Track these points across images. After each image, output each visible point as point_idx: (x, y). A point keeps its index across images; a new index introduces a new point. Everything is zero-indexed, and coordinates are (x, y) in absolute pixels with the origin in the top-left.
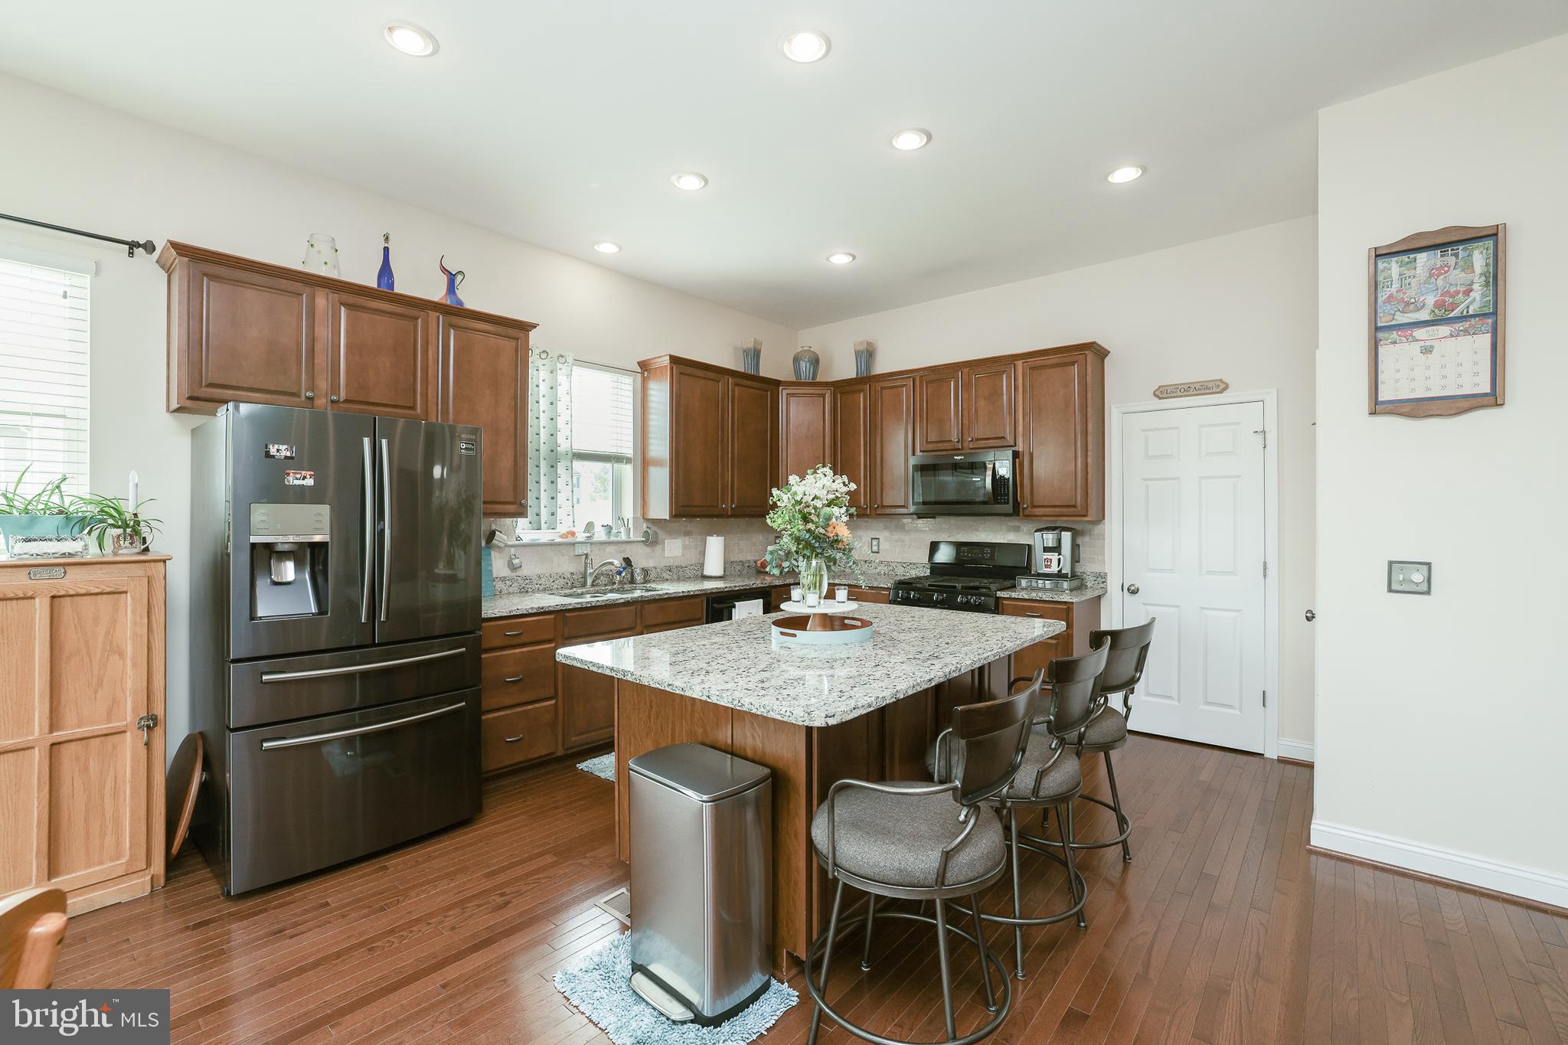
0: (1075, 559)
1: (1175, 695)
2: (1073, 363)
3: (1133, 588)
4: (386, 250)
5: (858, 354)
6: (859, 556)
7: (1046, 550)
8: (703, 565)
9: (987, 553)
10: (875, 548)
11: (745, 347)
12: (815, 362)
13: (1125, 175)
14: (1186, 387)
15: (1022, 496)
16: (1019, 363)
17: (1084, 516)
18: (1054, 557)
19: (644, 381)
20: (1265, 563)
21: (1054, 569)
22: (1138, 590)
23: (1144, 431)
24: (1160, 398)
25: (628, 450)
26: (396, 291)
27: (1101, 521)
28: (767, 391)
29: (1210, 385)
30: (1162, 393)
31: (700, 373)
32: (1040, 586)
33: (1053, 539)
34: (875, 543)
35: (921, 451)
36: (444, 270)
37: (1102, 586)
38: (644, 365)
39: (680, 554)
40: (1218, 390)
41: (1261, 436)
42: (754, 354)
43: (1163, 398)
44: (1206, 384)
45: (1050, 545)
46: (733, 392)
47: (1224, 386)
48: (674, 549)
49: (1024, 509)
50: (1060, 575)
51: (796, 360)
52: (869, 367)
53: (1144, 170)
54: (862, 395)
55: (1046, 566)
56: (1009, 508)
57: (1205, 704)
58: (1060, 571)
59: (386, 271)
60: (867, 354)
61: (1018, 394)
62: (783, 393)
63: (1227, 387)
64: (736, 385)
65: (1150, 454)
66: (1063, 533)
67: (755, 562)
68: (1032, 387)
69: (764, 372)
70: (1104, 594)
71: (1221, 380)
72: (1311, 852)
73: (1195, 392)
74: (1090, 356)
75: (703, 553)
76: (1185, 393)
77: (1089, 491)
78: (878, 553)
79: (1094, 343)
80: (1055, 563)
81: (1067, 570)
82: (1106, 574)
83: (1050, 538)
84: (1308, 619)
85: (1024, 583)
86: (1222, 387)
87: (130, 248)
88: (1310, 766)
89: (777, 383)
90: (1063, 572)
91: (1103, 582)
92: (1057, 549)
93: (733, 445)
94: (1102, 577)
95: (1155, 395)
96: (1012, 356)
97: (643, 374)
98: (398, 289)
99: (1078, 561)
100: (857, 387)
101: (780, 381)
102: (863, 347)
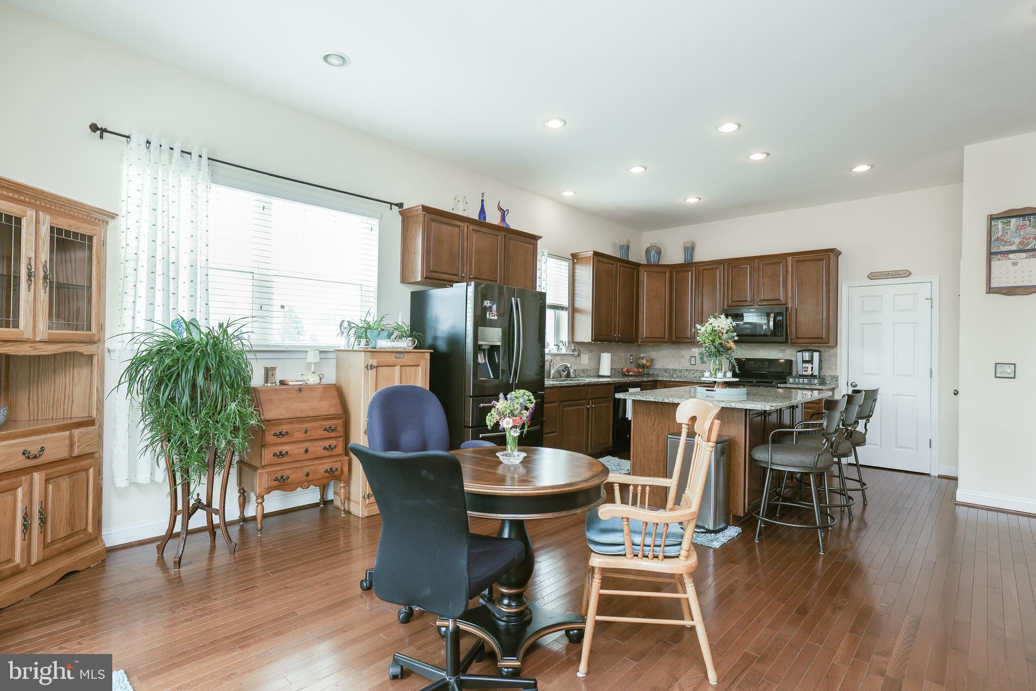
0: (820, 369)
1: (878, 443)
2: (822, 260)
3: (854, 384)
4: (483, 201)
5: (686, 249)
6: (682, 367)
7: (804, 362)
8: (599, 369)
9: (766, 365)
10: (693, 362)
11: (621, 244)
12: (659, 253)
13: (861, 168)
14: (887, 273)
15: (791, 332)
16: (790, 259)
17: (827, 343)
18: (809, 366)
19: (574, 264)
20: (931, 369)
21: (809, 372)
22: (857, 385)
23: (861, 297)
24: (871, 279)
25: (565, 302)
26: (487, 221)
27: (835, 346)
28: (634, 270)
29: (900, 273)
30: (872, 276)
31: (605, 260)
32: (801, 382)
33: (809, 356)
34: (693, 359)
35: (727, 306)
36: (500, 209)
37: (836, 383)
38: (574, 256)
39: (587, 363)
40: (905, 276)
41: (930, 301)
42: (626, 248)
43: (873, 279)
44: (898, 272)
45: (807, 359)
46: (620, 270)
47: (909, 273)
48: (585, 360)
49: (791, 339)
50: (812, 376)
51: (648, 251)
52: (692, 256)
53: (872, 166)
54: (690, 273)
55: (805, 371)
56: (783, 339)
57: (896, 448)
58: (812, 374)
59: (482, 211)
60: (690, 249)
61: (788, 275)
62: (642, 270)
63: (910, 274)
64: (621, 266)
65: (865, 310)
66: (814, 353)
67: (622, 369)
68: (797, 271)
69: (632, 258)
70: (836, 387)
71: (907, 270)
72: (956, 504)
73: (892, 276)
74: (832, 256)
75: (599, 363)
76: (886, 277)
77: (830, 330)
78: (695, 365)
79: (835, 249)
80: (810, 369)
81: (816, 373)
82: (838, 376)
83: (807, 356)
84: (955, 394)
85: (791, 380)
86: (907, 274)
87: (391, 206)
88: (955, 479)
89: (639, 265)
90: (814, 374)
91: (836, 381)
92: (811, 361)
93: (619, 301)
94: (835, 378)
95: (868, 277)
96: (785, 254)
97: (573, 260)
98: (488, 221)
99: (821, 369)
100: (686, 269)
101: (640, 264)
102: (689, 245)
